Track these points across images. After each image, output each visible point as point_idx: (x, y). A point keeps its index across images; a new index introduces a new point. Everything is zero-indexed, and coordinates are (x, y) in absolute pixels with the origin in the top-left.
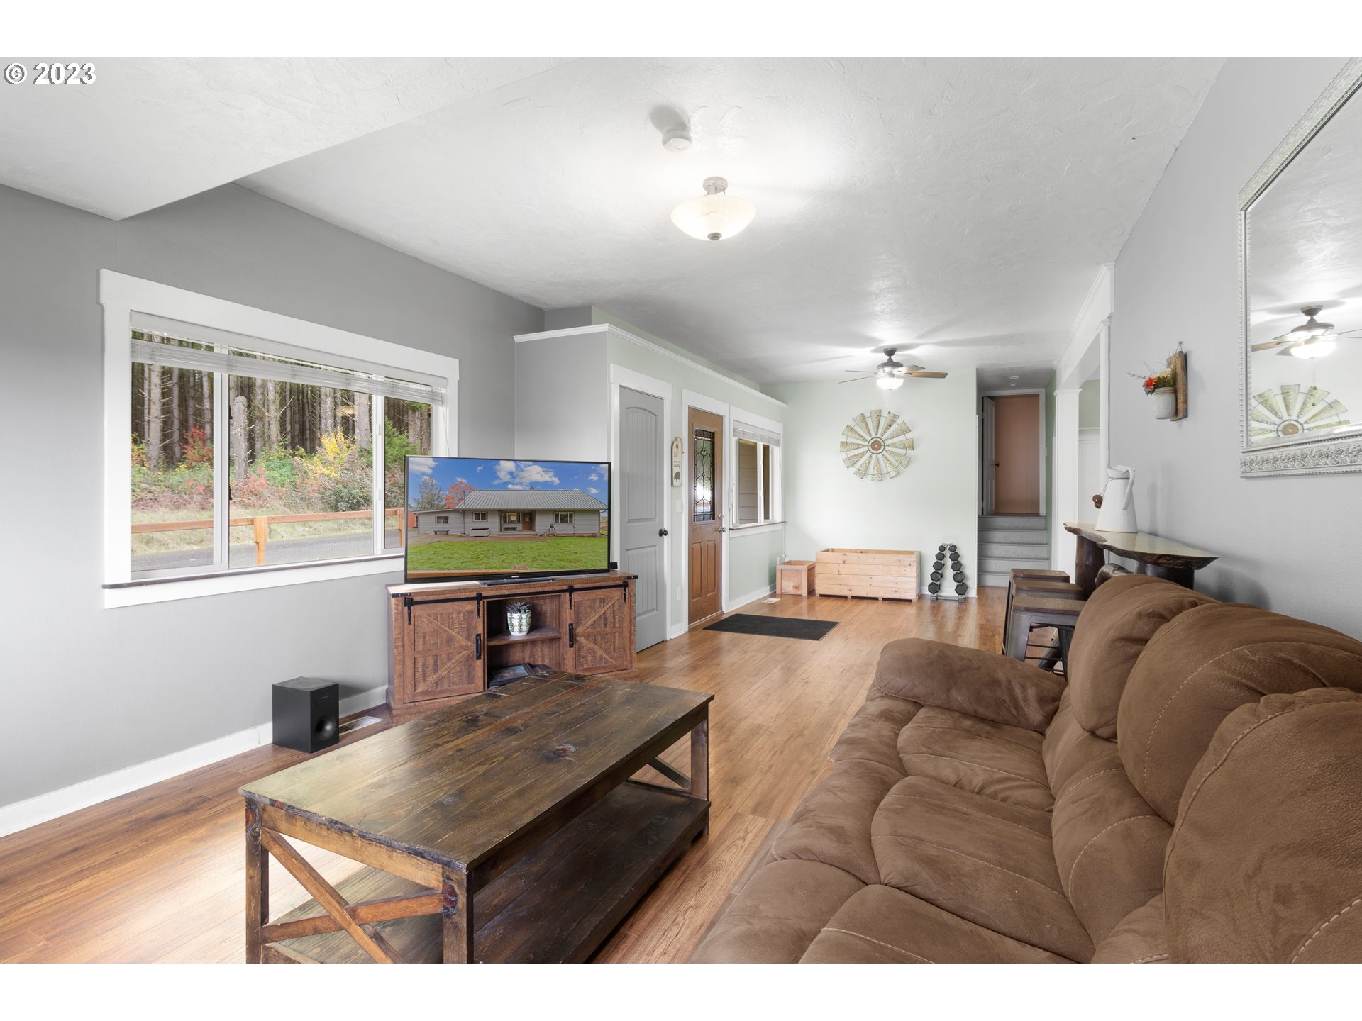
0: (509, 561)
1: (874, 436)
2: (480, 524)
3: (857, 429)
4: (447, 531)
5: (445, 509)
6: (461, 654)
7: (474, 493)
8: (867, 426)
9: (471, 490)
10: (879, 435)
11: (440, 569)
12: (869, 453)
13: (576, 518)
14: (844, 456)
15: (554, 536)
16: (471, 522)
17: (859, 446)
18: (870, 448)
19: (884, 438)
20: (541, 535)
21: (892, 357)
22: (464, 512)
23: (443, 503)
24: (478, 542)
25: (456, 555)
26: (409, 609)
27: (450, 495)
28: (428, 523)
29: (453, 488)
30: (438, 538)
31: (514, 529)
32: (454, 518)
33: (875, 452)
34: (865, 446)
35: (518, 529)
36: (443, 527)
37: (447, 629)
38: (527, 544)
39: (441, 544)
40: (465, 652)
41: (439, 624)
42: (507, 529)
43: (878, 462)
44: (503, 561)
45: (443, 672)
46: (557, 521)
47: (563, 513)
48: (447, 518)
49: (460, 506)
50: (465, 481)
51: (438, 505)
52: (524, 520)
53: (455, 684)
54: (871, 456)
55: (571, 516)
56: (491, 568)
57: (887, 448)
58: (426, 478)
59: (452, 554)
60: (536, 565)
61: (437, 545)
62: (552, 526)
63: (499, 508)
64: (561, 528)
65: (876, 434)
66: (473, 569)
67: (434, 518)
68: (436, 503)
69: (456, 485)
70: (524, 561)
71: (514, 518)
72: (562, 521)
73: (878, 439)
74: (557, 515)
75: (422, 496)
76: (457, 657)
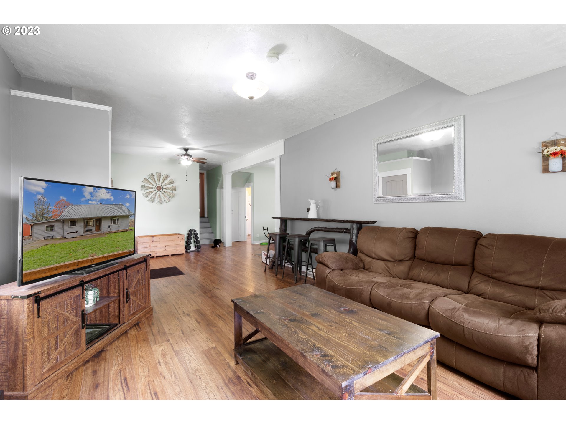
0: (88, 252)
1: (158, 184)
2: (73, 229)
3: (150, 180)
4: (52, 237)
5: (52, 219)
6: (73, 329)
7: (70, 207)
8: (155, 180)
9: (69, 205)
10: (160, 184)
11: (46, 266)
12: (155, 192)
13: (120, 221)
14: (143, 192)
15: (110, 233)
16: (68, 228)
17: (150, 188)
18: (156, 189)
19: (162, 185)
20: (104, 233)
21: (187, 152)
22: (63, 221)
23: (50, 215)
24: (71, 242)
25: (57, 253)
26: (38, 305)
27: (55, 209)
28: (40, 232)
29: (57, 204)
30: (46, 242)
31: (91, 230)
32: (57, 226)
33: (158, 191)
34: (153, 188)
35: (93, 230)
36: (50, 234)
37: (64, 313)
38: (97, 239)
39: (48, 246)
40: (75, 326)
41: (59, 311)
42: (87, 231)
43: (160, 196)
44: (84, 253)
45: (61, 348)
46: (111, 224)
47: (115, 218)
48: (52, 226)
49: (61, 217)
50: (65, 199)
51: (47, 217)
52: (96, 224)
53: (69, 353)
54: (156, 193)
55: (118, 219)
56: (78, 259)
57: (164, 190)
58: (39, 196)
59: (55, 253)
60: (100, 253)
61: (45, 247)
62: (109, 227)
63: (84, 217)
64: (114, 227)
65: (159, 183)
66: (67, 261)
67: (43, 227)
68: (46, 215)
69: (59, 202)
70: (95, 251)
71: (91, 223)
72: (114, 223)
73: (160, 185)
74: (112, 220)
75: (36, 210)
76: (70, 332)
